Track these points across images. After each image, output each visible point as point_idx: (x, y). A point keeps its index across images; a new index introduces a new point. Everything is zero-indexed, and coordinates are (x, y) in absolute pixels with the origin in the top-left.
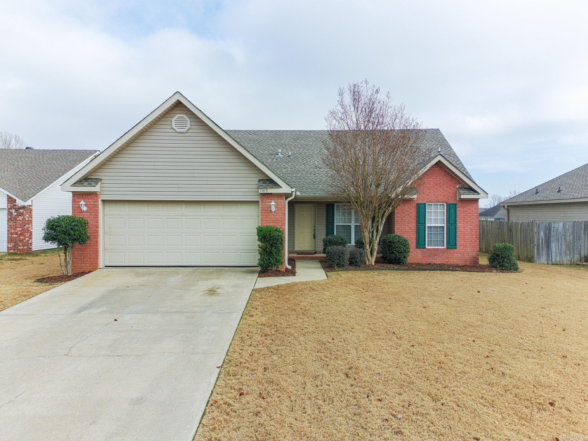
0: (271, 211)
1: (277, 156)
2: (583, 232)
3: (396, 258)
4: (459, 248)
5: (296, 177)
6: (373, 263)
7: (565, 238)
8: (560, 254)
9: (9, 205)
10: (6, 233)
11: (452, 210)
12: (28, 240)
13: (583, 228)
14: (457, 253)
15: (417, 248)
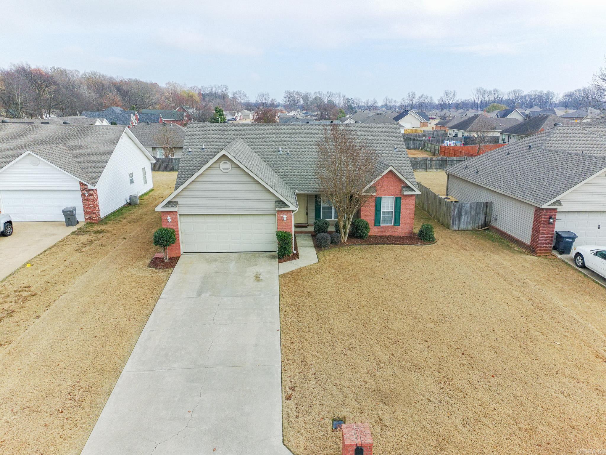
0: (283, 220)
1: (279, 153)
2: (482, 209)
3: (360, 236)
4: (401, 225)
5: (294, 175)
6: (346, 241)
7: (471, 213)
8: (467, 224)
9: (81, 188)
10: (82, 208)
11: (398, 201)
12: (98, 212)
13: (482, 206)
14: (400, 228)
15: (375, 226)
